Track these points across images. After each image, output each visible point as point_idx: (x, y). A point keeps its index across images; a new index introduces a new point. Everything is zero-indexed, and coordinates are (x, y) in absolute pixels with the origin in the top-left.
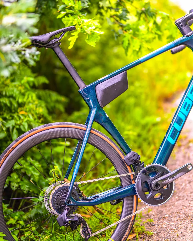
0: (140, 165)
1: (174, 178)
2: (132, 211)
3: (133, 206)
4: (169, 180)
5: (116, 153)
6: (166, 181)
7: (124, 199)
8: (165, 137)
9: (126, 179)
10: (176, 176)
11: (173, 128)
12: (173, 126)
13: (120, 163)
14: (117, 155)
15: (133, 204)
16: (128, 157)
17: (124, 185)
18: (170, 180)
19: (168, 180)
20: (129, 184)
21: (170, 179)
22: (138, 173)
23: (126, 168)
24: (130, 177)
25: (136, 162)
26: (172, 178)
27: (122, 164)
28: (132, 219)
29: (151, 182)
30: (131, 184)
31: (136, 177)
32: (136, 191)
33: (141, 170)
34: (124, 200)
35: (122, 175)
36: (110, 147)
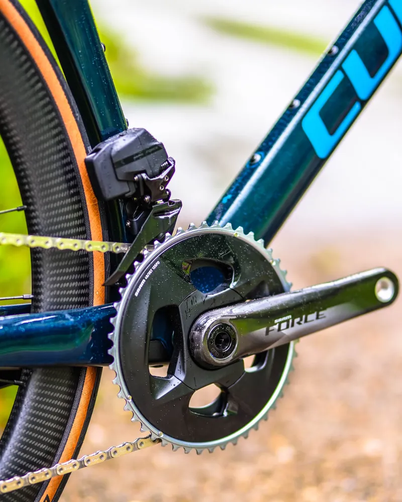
0: (162, 213)
1: (306, 321)
2: (56, 447)
3: (64, 425)
4: (284, 325)
5: (49, 117)
6: (268, 332)
7: (29, 376)
8: (291, 111)
9: (67, 270)
10: (317, 318)
11: (339, 76)
12: (340, 68)
13: (57, 177)
14: (55, 127)
15: (69, 410)
16: (113, 153)
17: (46, 297)
18: (288, 327)
19: (276, 327)
20: (75, 299)
21: (288, 321)
22: (145, 252)
23: (80, 213)
24: (87, 263)
25: (148, 193)
26: (299, 323)
27: (64, 186)
28: (49, 491)
29: (193, 317)
30: (86, 303)
31: (132, 270)
32: (111, 344)
33: (162, 241)
34: (27, 382)
35: (59, 240)
36: (29, 74)
